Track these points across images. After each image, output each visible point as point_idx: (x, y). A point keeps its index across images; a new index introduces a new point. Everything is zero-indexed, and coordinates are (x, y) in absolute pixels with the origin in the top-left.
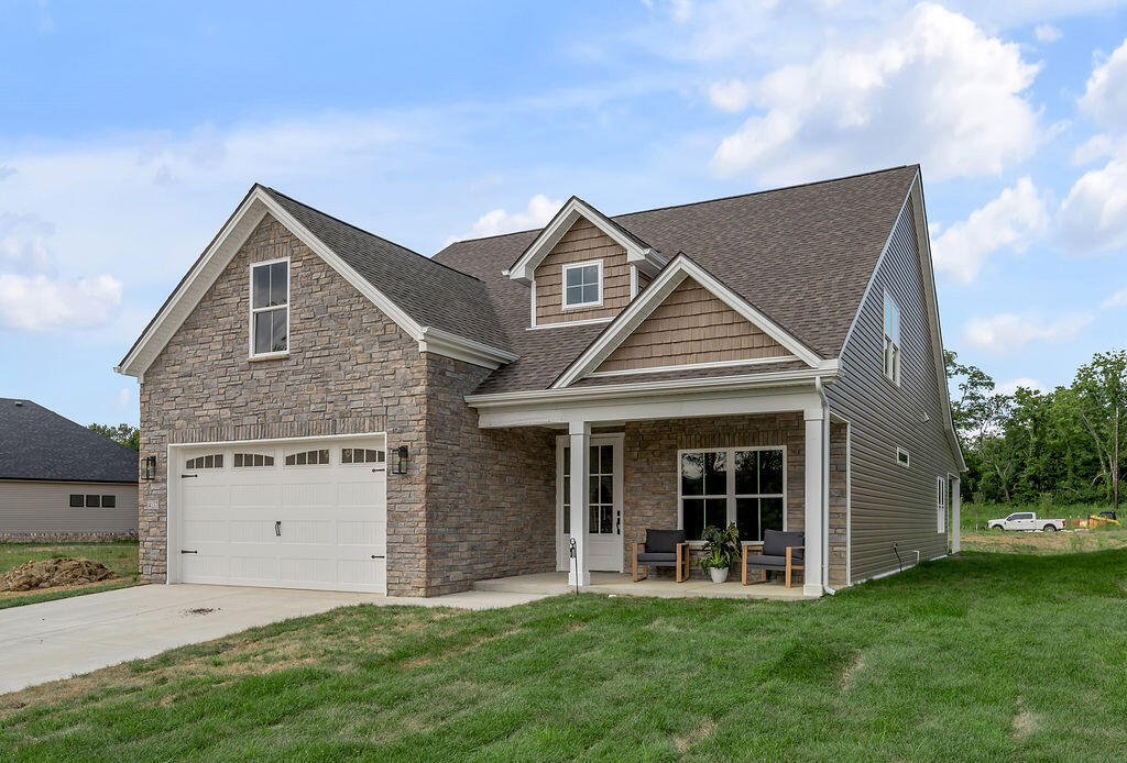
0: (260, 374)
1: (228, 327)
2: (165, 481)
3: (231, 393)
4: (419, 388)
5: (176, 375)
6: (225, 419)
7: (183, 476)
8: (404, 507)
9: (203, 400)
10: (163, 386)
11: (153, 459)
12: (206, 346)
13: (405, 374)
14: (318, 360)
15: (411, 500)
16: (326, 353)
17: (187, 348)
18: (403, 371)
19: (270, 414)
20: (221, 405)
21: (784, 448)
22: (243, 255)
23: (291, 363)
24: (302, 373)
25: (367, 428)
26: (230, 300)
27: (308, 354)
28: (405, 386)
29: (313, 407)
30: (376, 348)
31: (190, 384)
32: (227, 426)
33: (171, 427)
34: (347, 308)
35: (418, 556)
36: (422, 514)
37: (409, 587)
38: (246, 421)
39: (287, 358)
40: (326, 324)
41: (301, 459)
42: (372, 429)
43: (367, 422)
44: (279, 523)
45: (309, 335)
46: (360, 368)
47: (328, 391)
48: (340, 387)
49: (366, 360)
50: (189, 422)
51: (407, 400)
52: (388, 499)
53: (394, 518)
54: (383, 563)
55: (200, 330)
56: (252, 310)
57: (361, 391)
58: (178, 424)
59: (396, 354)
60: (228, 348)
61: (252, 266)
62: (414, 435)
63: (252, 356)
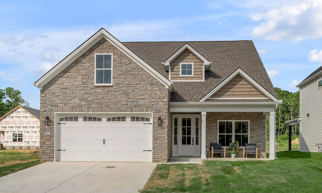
0: (99, 90)
1: (85, 73)
2: (53, 125)
3: (86, 96)
4: (165, 99)
5: (60, 88)
6: (83, 105)
7: (58, 124)
8: (159, 135)
9: (72, 98)
10: (53, 91)
11: (48, 117)
12: (75, 79)
13: (160, 95)
14: (125, 88)
15: (162, 133)
16: (128, 86)
17: (65, 79)
18: (159, 94)
19: (104, 105)
20: (81, 100)
21: (249, 121)
22: (91, 50)
23: (113, 88)
24: (118, 91)
25: (145, 110)
26: (86, 65)
27: (120, 86)
28: (160, 98)
29: (123, 103)
30: (149, 86)
31: (66, 92)
32: (84, 107)
33: (56, 106)
34: (137, 72)
35: (165, 150)
36: (166, 137)
37: (161, 160)
38: (93, 106)
39: (112, 86)
40: (128, 77)
41: (114, 119)
42: (147, 111)
43: (145, 109)
44: (104, 140)
45: (121, 80)
46: (142, 92)
47: (129, 98)
48: (134, 97)
49: (144, 89)
50: (65, 105)
51: (161, 103)
52: (153, 133)
53: (155, 139)
54: (151, 152)
55: (71, 74)
56: (95, 69)
57: (143, 99)
58: (60, 105)
59: (157, 88)
60: (84, 81)
61: (96, 54)
62: (163, 114)
63: (95, 84)
